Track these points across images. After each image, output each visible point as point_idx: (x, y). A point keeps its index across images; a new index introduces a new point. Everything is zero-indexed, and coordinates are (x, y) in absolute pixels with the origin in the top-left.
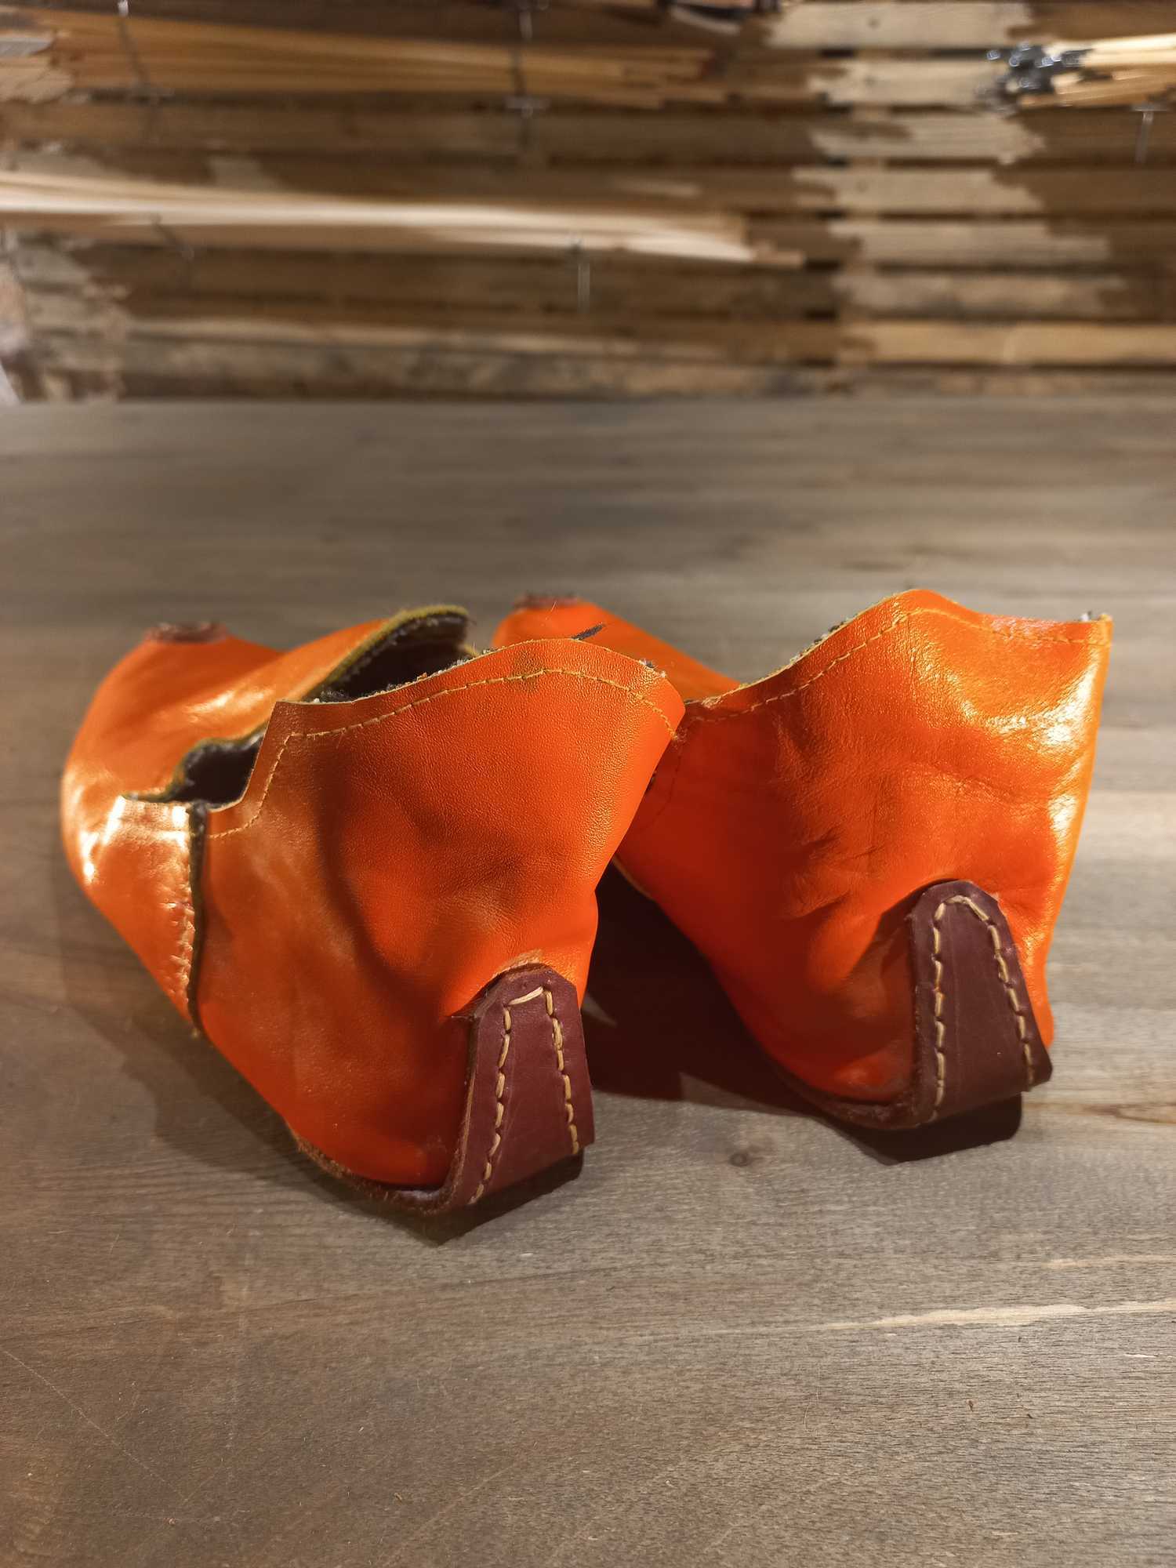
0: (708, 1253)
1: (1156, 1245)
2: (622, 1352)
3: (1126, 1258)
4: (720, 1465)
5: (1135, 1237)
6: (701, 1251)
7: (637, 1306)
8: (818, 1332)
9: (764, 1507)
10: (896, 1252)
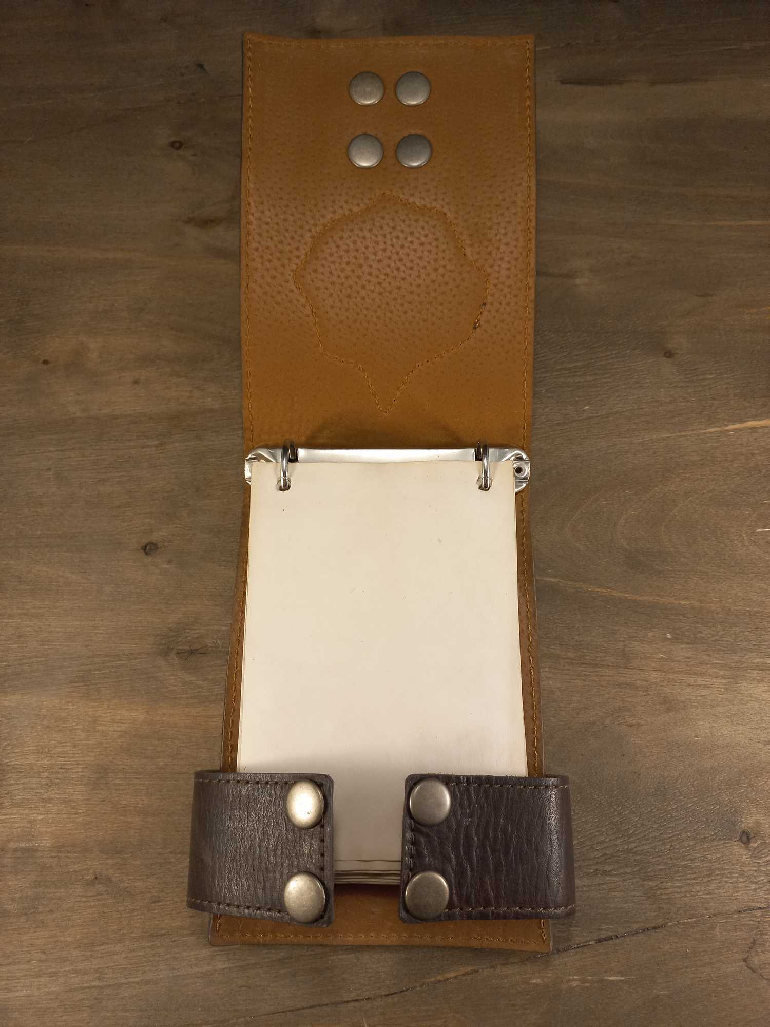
0: (660, 402)
2: (632, 447)
4: (673, 486)
6: (657, 401)
8: (705, 433)
10: (734, 396)
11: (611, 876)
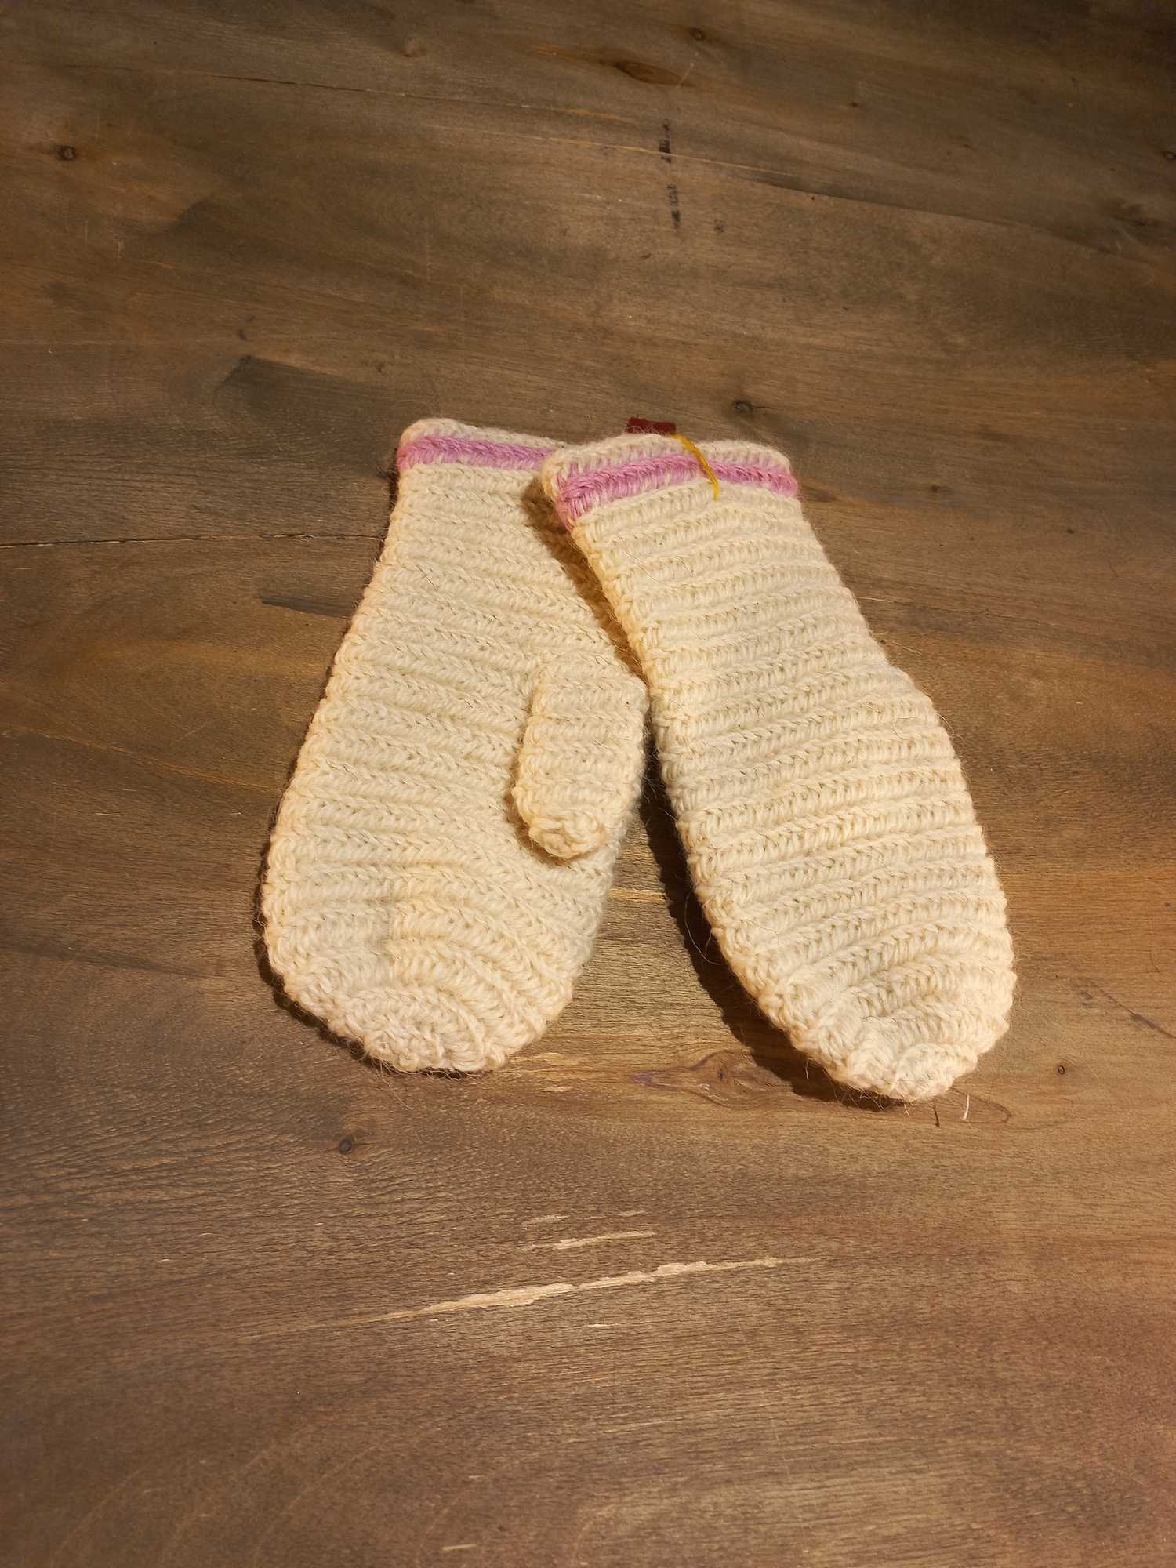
0: (310, 1249)
1: (636, 1224)
2: (237, 1352)
3: (613, 1236)
4: (298, 1445)
5: (625, 1214)
6: (304, 1248)
7: (252, 1306)
8: (383, 1321)
9: (325, 1476)
10: (451, 1240)
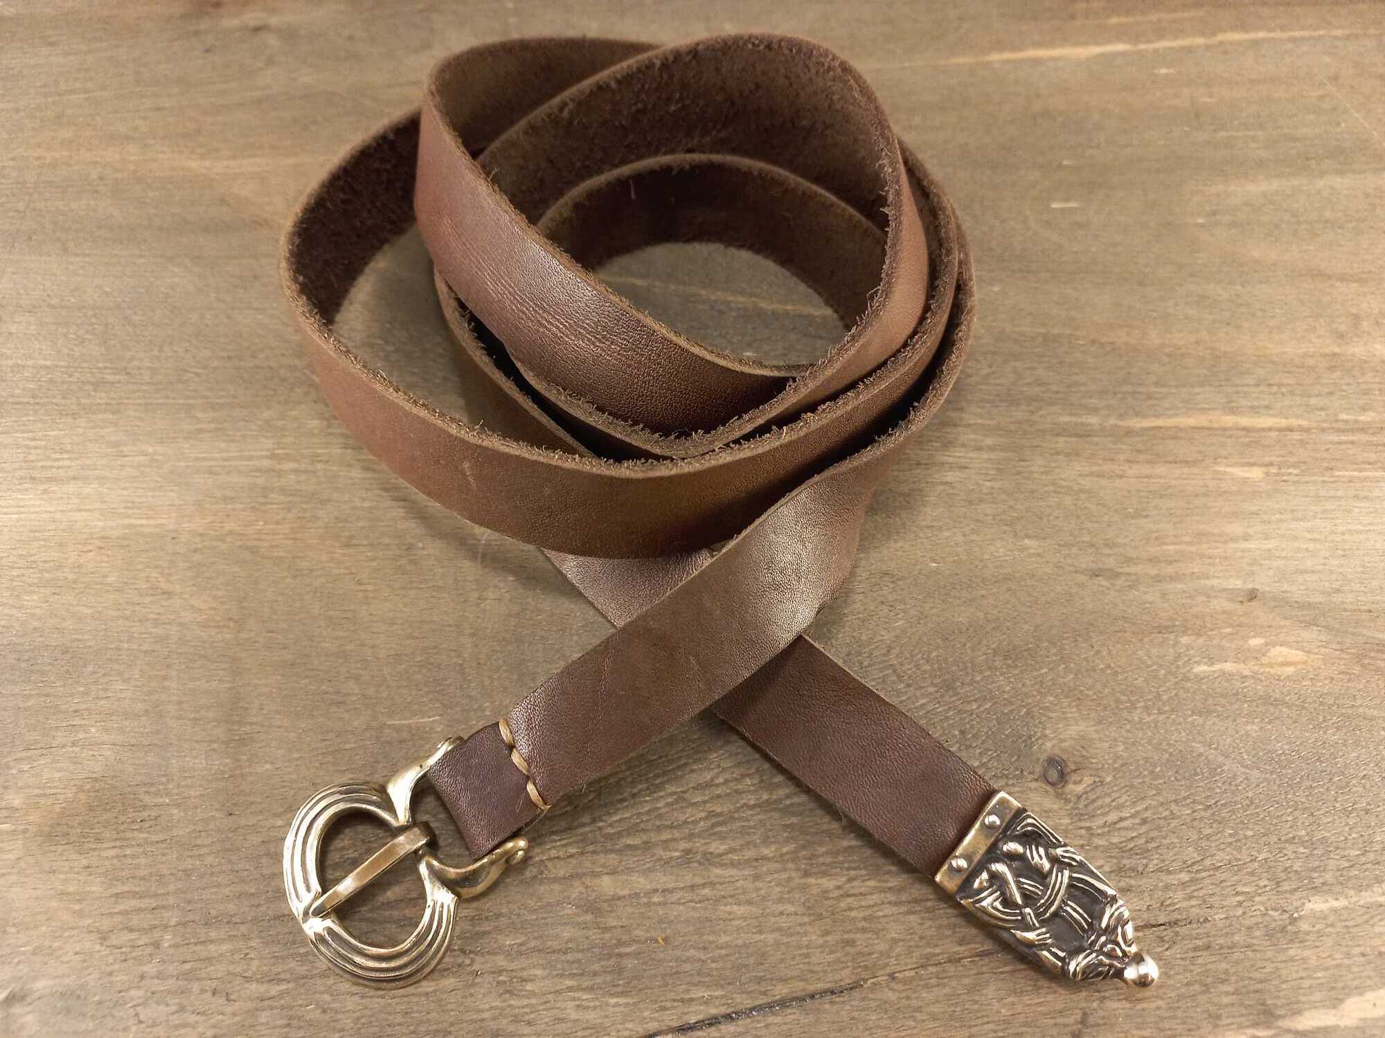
11: (722, 865)
